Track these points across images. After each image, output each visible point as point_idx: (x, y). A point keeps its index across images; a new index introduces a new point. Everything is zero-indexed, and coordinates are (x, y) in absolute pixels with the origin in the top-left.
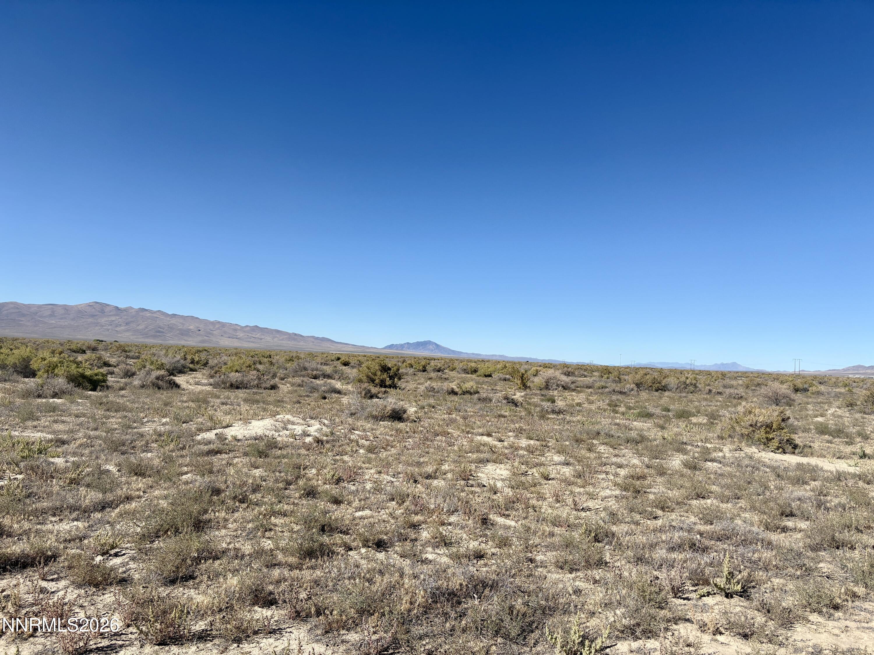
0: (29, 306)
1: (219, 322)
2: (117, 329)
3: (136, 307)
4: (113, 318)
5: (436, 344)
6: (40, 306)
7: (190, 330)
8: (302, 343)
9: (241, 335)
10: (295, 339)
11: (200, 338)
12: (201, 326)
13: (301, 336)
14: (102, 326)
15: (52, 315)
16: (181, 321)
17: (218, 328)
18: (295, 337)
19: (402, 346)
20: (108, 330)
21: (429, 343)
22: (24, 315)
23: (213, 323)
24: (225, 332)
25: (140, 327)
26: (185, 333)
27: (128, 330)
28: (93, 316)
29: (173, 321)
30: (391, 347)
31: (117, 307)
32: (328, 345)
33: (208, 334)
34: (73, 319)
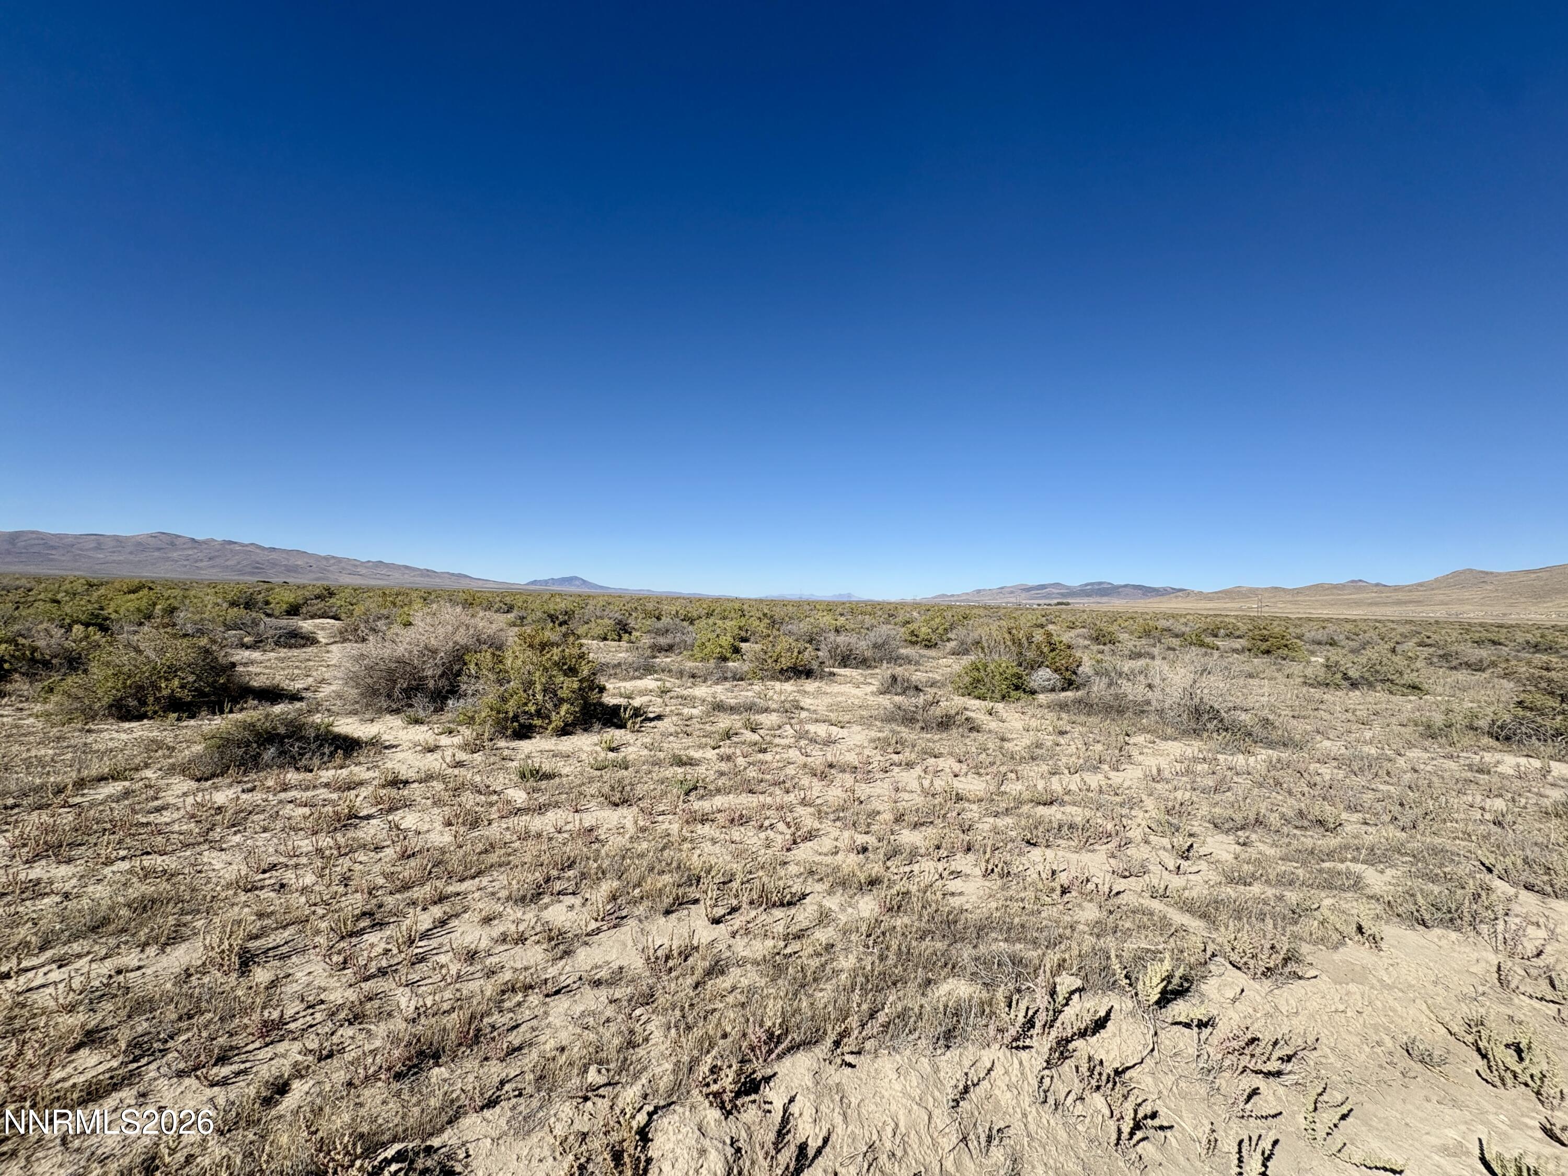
0: (60, 537)
1: (333, 557)
2: (199, 564)
3: (220, 539)
4: (190, 552)
5: (584, 581)
6: (77, 537)
7: (298, 565)
9: (364, 571)
10: (428, 576)
11: (312, 576)
13: (436, 572)
14: (175, 561)
15: (99, 547)
16: (284, 555)
17: (334, 564)
18: (428, 573)
19: (546, 582)
20: (185, 566)
21: (576, 578)
23: (326, 558)
24: (343, 568)
25: (228, 563)
26: (293, 569)
27: (213, 567)
28: (159, 549)
30: (534, 582)
32: (468, 581)
33: (323, 570)
34: (131, 553)
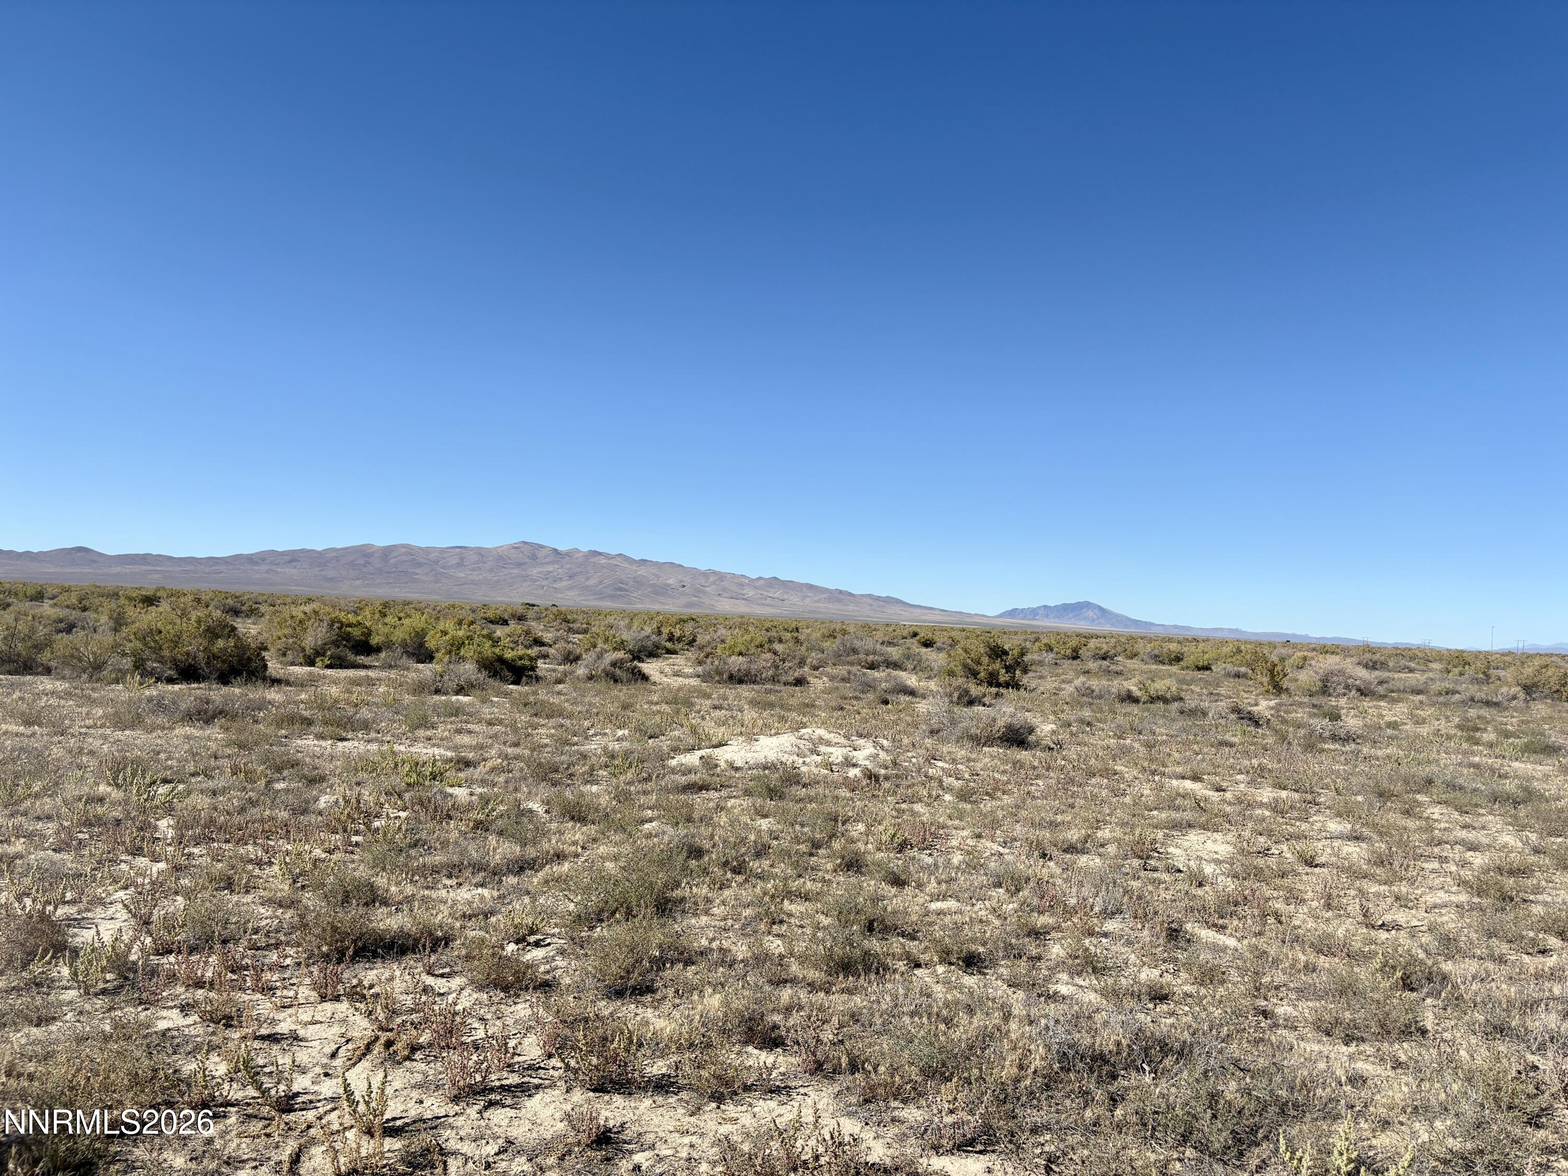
0: (427, 551)
1: (714, 572)
2: (557, 585)
3: (585, 549)
4: (550, 568)
5: (1100, 609)
6: (443, 551)
7: (669, 585)
9: (749, 592)
10: (839, 601)
11: (684, 600)
12: (687, 580)
13: (850, 594)
14: (534, 581)
15: (460, 565)
16: (655, 571)
17: (714, 583)
18: (839, 596)
19: (1034, 612)
20: (543, 587)
21: (1088, 605)
22: (419, 565)
24: (724, 589)
25: (591, 582)
26: (662, 591)
27: (571, 588)
28: (519, 565)
29: (642, 571)
30: (1013, 613)
31: (556, 550)
32: (897, 609)
34: (491, 570)
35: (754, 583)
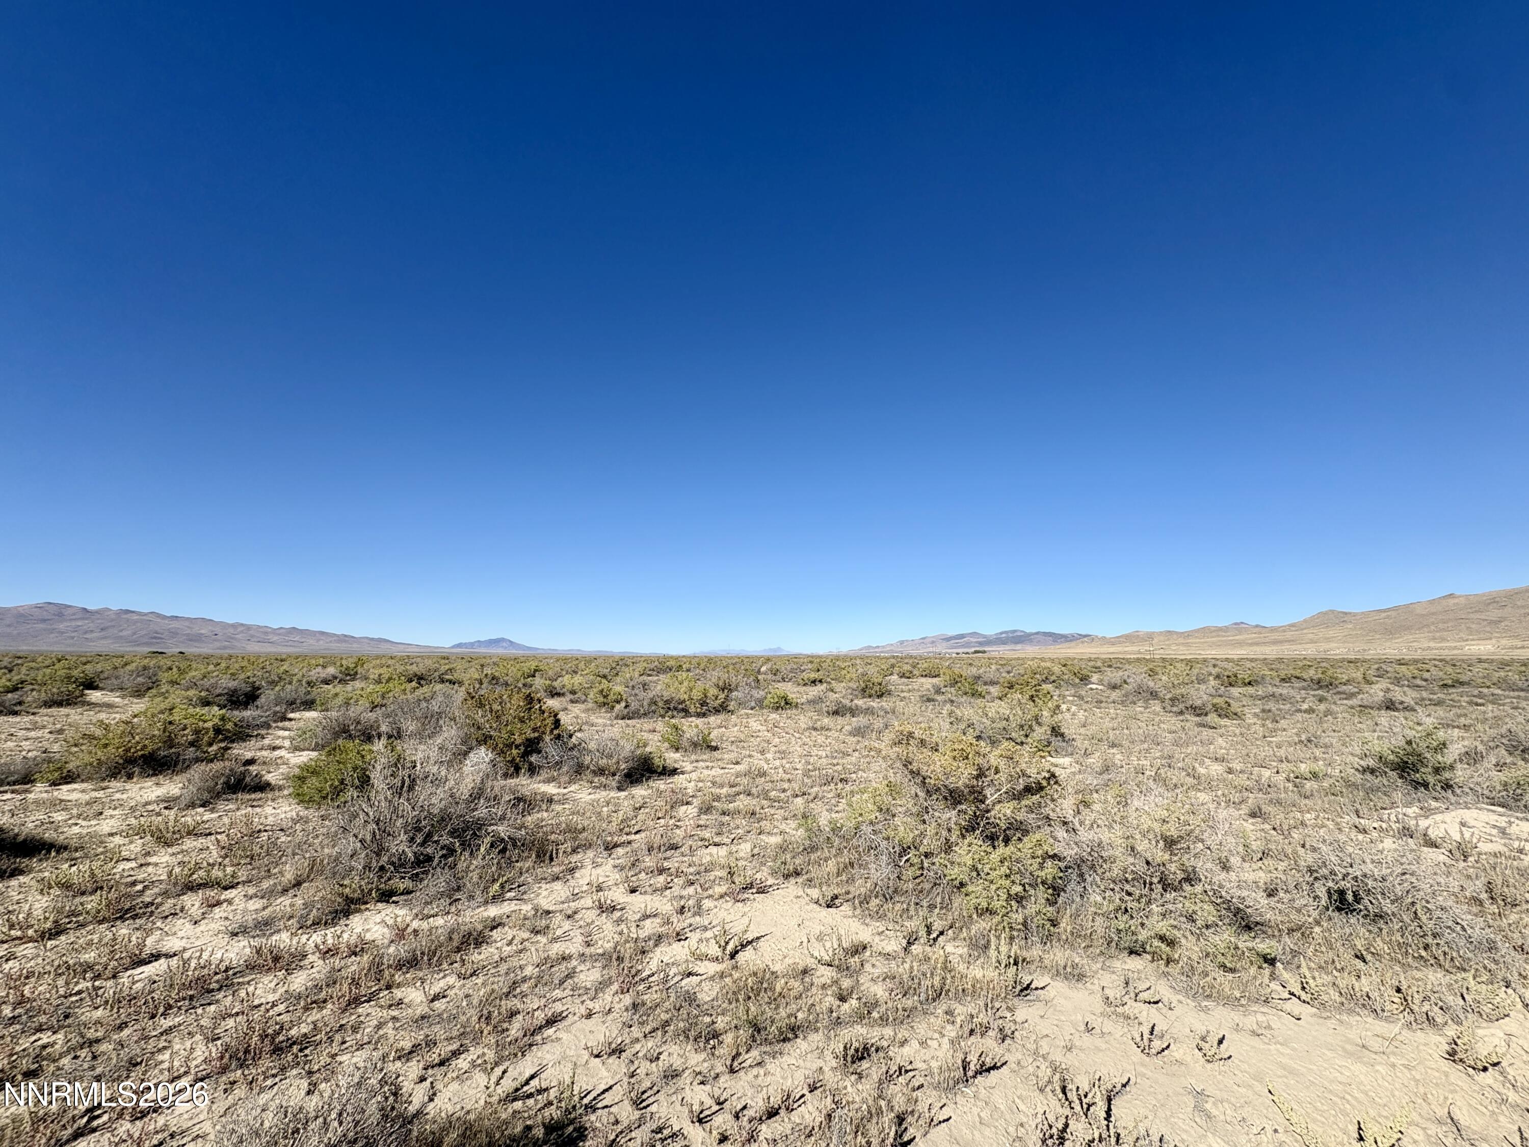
1: (242, 625)
2: (87, 636)
3: (115, 608)
4: (80, 623)
5: (510, 641)
7: (202, 634)
8: (355, 645)
9: (275, 638)
10: (345, 641)
11: (218, 644)
12: (217, 630)
13: (353, 637)
14: (61, 633)
16: (187, 624)
17: (242, 632)
18: (345, 638)
19: (472, 645)
20: (73, 638)
21: (503, 640)
23: (234, 626)
24: (253, 636)
25: (124, 633)
26: (196, 638)
27: (105, 638)
28: (44, 621)
29: (175, 625)
30: (459, 645)
31: (85, 609)
32: (388, 646)
33: (230, 638)
34: (9, 626)
35: (275, 631)
